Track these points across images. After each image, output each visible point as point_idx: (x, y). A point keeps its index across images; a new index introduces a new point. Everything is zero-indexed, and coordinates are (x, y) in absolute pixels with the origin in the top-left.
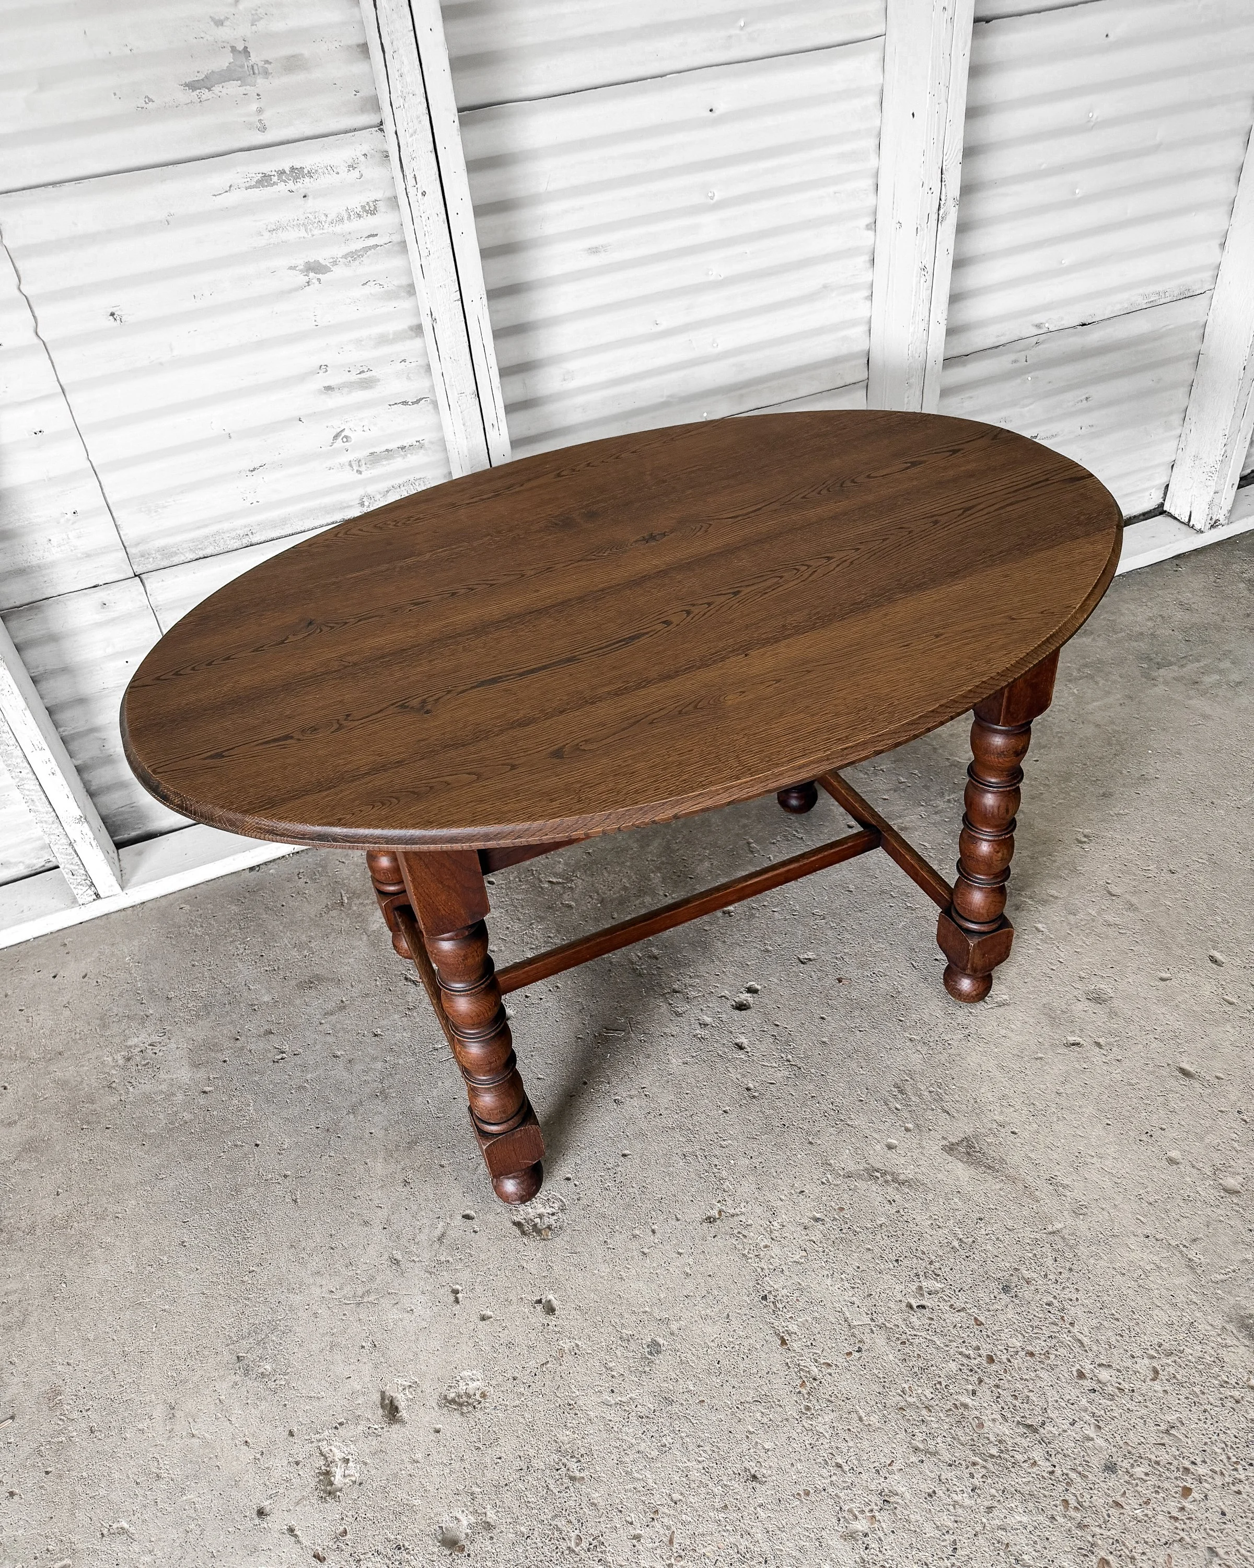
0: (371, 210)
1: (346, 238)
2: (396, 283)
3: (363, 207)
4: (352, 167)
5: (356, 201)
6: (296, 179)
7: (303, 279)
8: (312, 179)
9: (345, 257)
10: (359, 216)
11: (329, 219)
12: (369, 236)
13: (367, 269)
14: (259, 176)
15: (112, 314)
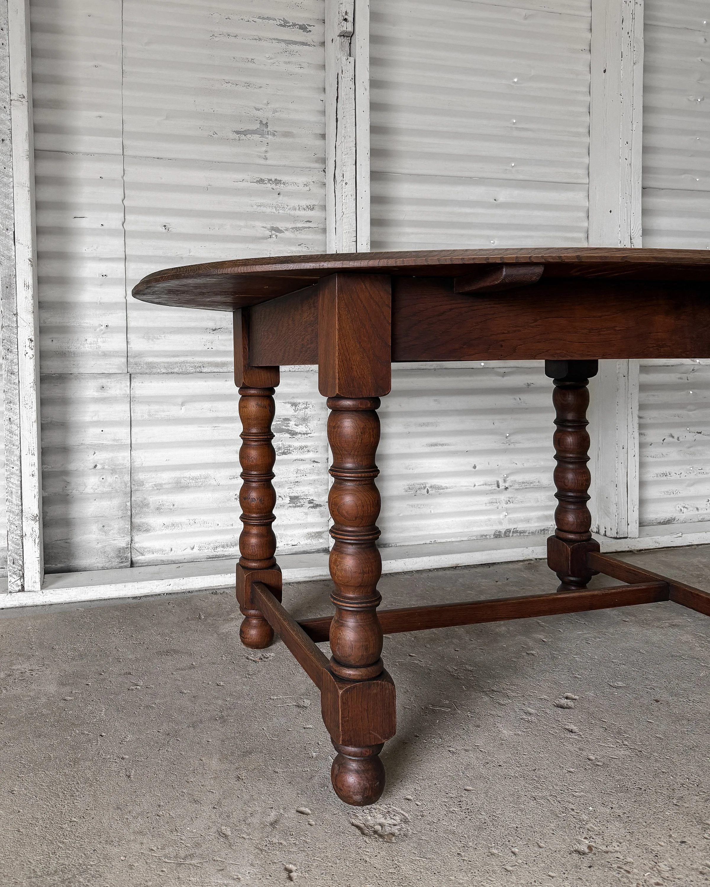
0: (311, 208)
1: (296, 219)
2: (316, 248)
3: (307, 206)
4: (305, 185)
5: (304, 203)
6: (276, 184)
7: (268, 233)
8: (284, 186)
9: (293, 228)
10: (304, 209)
11: (289, 207)
12: (307, 221)
13: (303, 236)
14: (258, 179)
15: (165, 226)
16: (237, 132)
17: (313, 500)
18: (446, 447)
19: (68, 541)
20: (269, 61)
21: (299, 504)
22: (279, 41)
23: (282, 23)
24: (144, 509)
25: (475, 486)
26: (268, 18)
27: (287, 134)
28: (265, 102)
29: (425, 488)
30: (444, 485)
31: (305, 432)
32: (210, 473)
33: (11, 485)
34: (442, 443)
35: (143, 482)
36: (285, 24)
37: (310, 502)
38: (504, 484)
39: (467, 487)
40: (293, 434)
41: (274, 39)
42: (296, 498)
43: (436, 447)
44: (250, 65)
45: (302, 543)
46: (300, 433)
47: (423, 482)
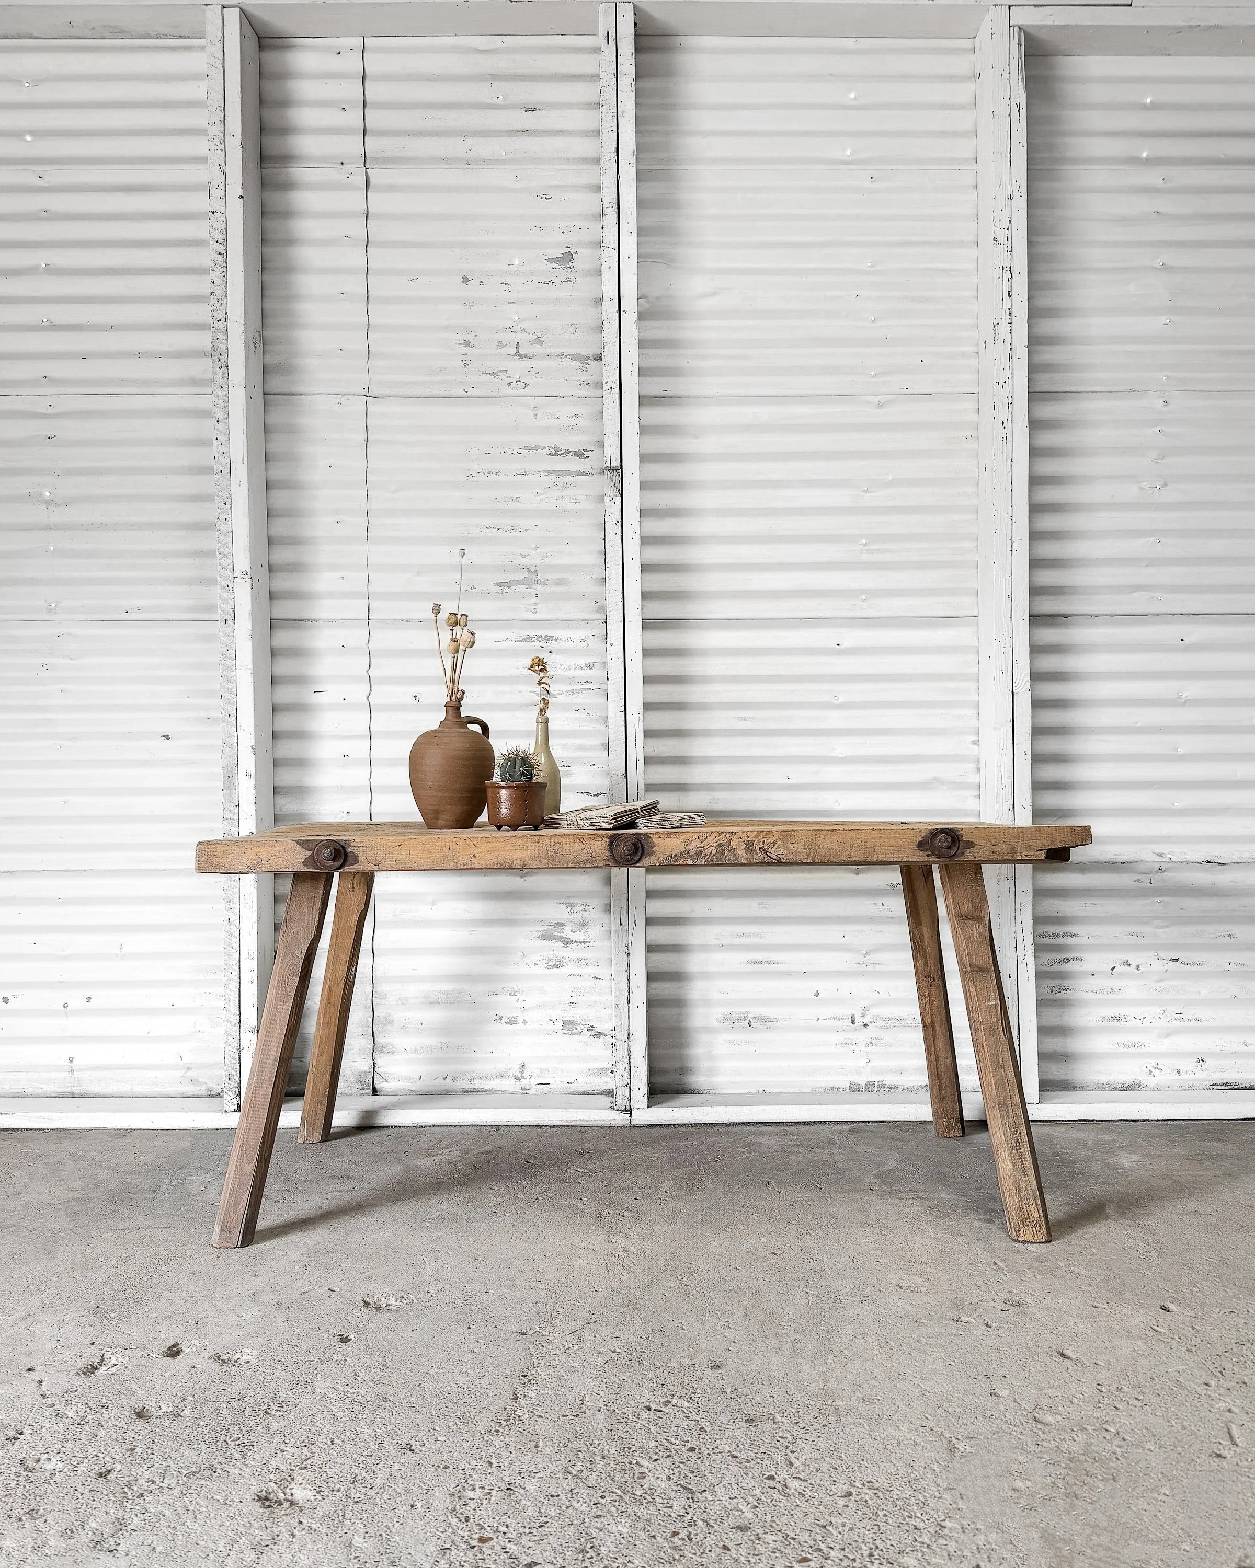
0: (590, 667)
1: (571, 680)
2: (598, 714)
3: (586, 665)
4: (583, 640)
5: (582, 661)
6: (547, 641)
7: (536, 699)
8: (557, 643)
9: (567, 692)
10: (582, 669)
11: (562, 667)
12: (585, 682)
13: (580, 701)
14: (525, 637)
15: (415, 697)
16: (500, 585)
17: (592, 1026)
18: (772, 966)
19: (303, 1060)
20: (538, 498)
21: (575, 1031)
22: (548, 473)
23: (553, 451)
24: (387, 1027)
25: (818, 1020)
26: (536, 448)
27: (561, 582)
28: (533, 546)
29: (746, 1018)
30: (773, 1016)
31: (582, 940)
32: (465, 987)
33: (228, 992)
34: (769, 960)
35: (386, 994)
36: (556, 452)
37: (591, 1029)
38: (861, 1020)
39: (807, 1021)
40: (567, 942)
41: (544, 472)
42: (572, 1022)
43: (760, 965)
44: (515, 505)
45: (580, 1081)
46: (576, 942)
47: (743, 1010)
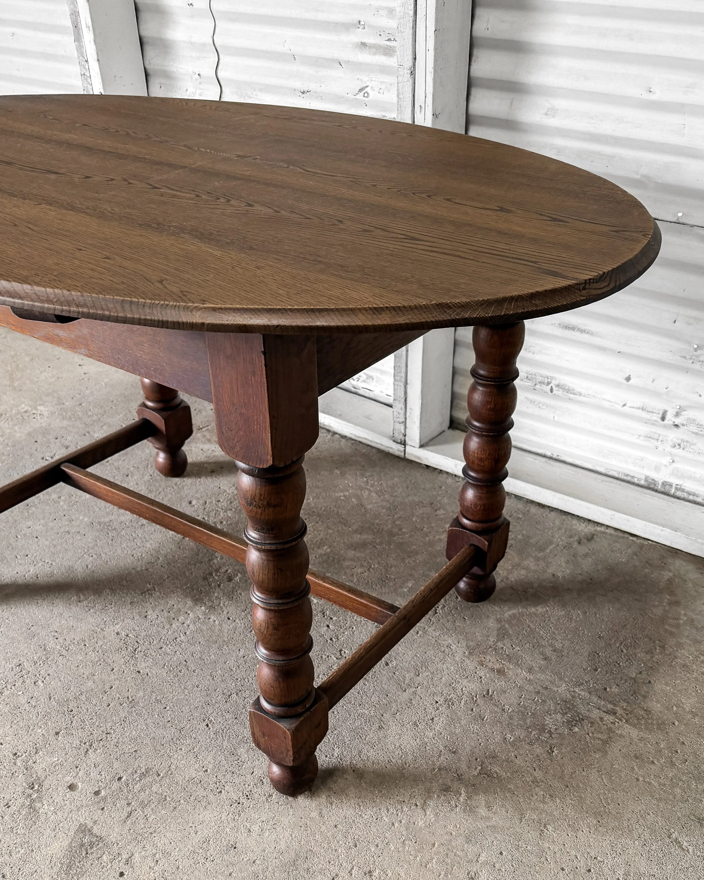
25: (624, 405)
29: (548, 383)
30: (578, 389)
34: (583, 328)
38: (673, 419)
39: (611, 404)
43: (572, 332)
47: (549, 374)
